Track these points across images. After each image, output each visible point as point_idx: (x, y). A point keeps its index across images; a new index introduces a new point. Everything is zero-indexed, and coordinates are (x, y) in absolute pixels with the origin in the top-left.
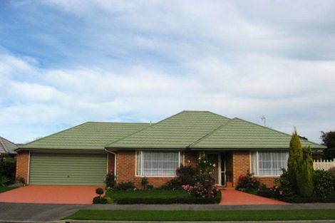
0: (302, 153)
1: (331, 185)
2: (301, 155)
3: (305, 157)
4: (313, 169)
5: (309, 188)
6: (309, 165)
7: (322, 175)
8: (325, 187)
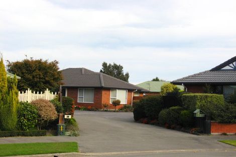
0: (6, 83)
1: (34, 118)
2: (6, 85)
3: (10, 88)
4: (18, 101)
5: (12, 121)
6: (14, 96)
7: (27, 108)
8: (28, 120)
